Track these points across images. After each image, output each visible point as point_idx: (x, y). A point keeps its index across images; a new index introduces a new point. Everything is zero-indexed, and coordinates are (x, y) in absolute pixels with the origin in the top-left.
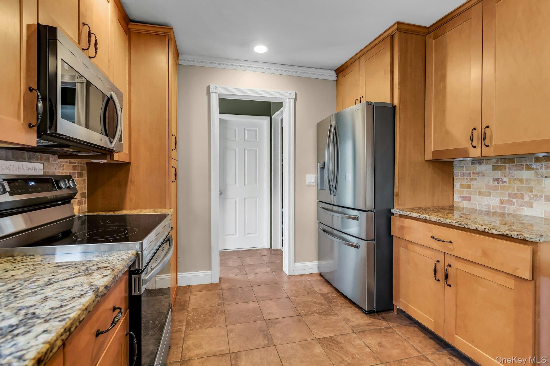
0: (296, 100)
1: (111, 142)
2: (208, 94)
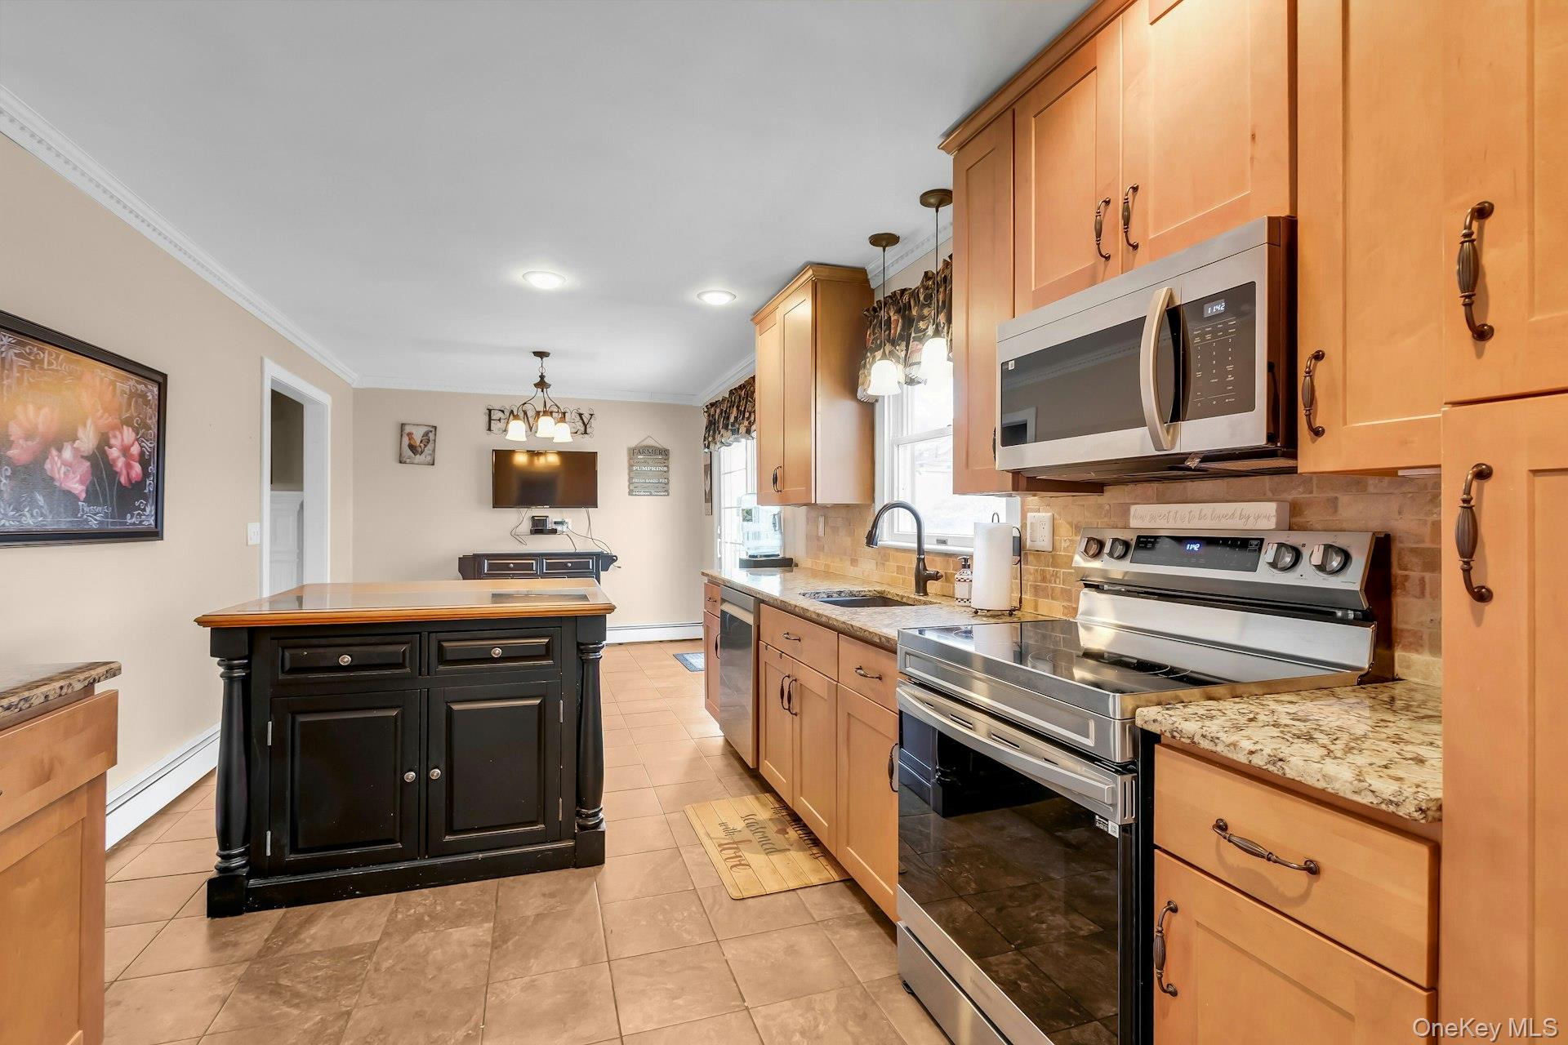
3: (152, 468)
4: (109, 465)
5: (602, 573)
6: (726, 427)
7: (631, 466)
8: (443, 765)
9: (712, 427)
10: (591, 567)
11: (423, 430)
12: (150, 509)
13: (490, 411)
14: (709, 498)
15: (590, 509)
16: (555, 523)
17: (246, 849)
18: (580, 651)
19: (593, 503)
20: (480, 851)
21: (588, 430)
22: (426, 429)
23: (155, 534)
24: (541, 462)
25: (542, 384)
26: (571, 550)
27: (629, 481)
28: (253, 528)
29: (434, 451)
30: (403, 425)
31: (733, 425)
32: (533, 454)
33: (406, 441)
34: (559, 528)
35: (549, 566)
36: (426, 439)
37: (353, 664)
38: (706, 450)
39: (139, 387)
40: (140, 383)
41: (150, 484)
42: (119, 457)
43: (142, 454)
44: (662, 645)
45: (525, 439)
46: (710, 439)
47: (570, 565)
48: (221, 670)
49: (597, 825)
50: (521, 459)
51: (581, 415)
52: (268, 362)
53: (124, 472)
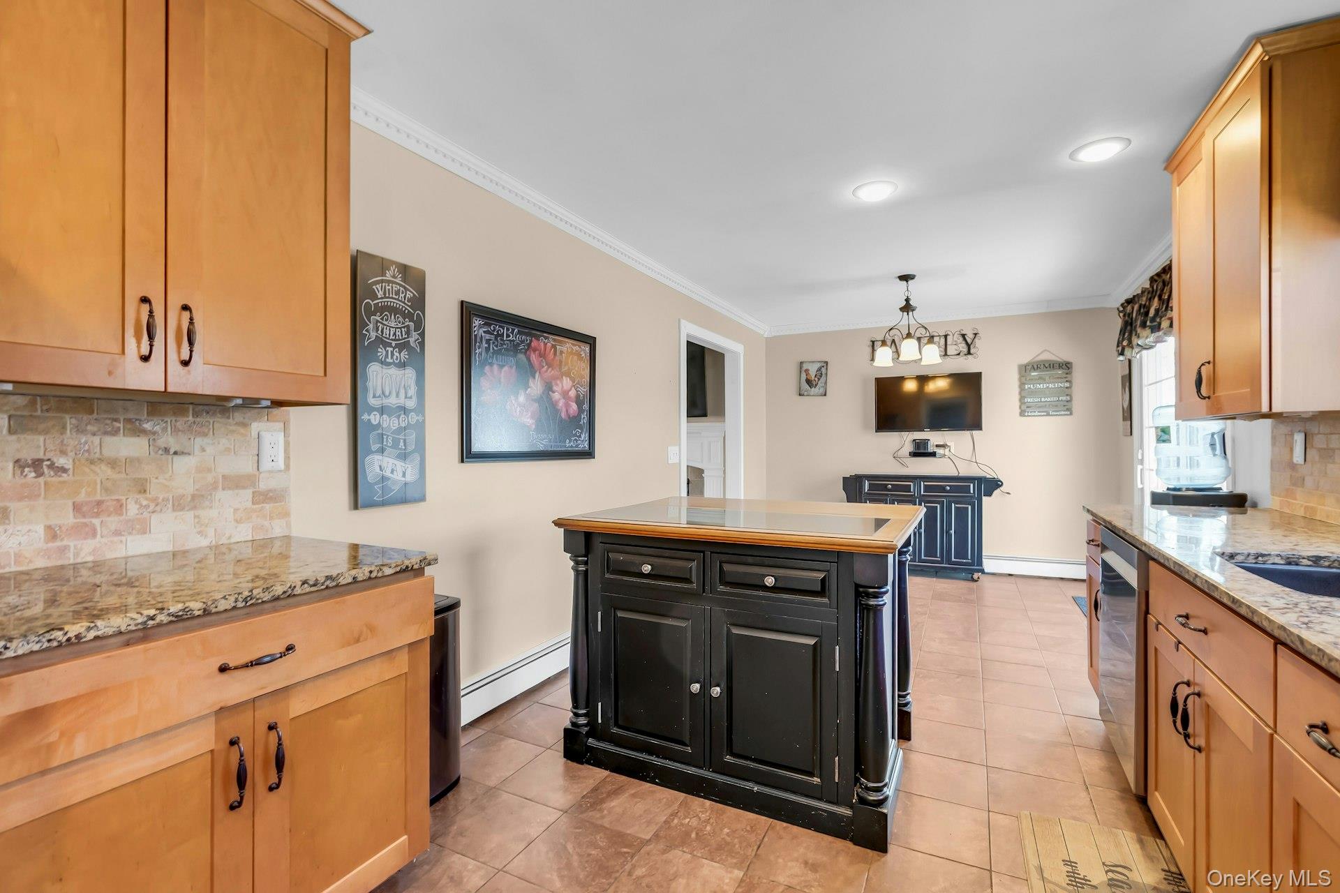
3: (586, 406)
4: (553, 405)
5: (985, 499)
6: (1144, 325)
7: (1022, 385)
8: (723, 684)
9: (1128, 330)
10: (972, 492)
11: (817, 366)
12: (585, 436)
13: (873, 342)
14: (1128, 414)
15: (974, 432)
16: (937, 446)
17: (588, 711)
18: (858, 594)
19: (977, 425)
20: (758, 783)
21: (972, 351)
22: (818, 365)
23: (588, 454)
24: (932, 387)
25: (907, 308)
26: (953, 473)
27: (1020, 400)
28: (673, 450)
29: (826, 383)
30: (801, 363)
31: (1153, 320)
32: (923, 379)
33: (804, 376)
34: (940, 451)
35: (927, 488)
36: (820, 374)
37: (653, 573)
38: (1121, 358)
39: (574, 348)
40: (575, 345)
41: (584, 418)
42: (560, 399)
43: (578, 396)
44: (1061, 584)
45: (892, 365)
46: (1125, 343)
47: (948, 488)
48: (572, 563)
49: (881, 803)
50: (910, 386)
51: (963, 336)
52: (683, 321)
53: (564, 410)
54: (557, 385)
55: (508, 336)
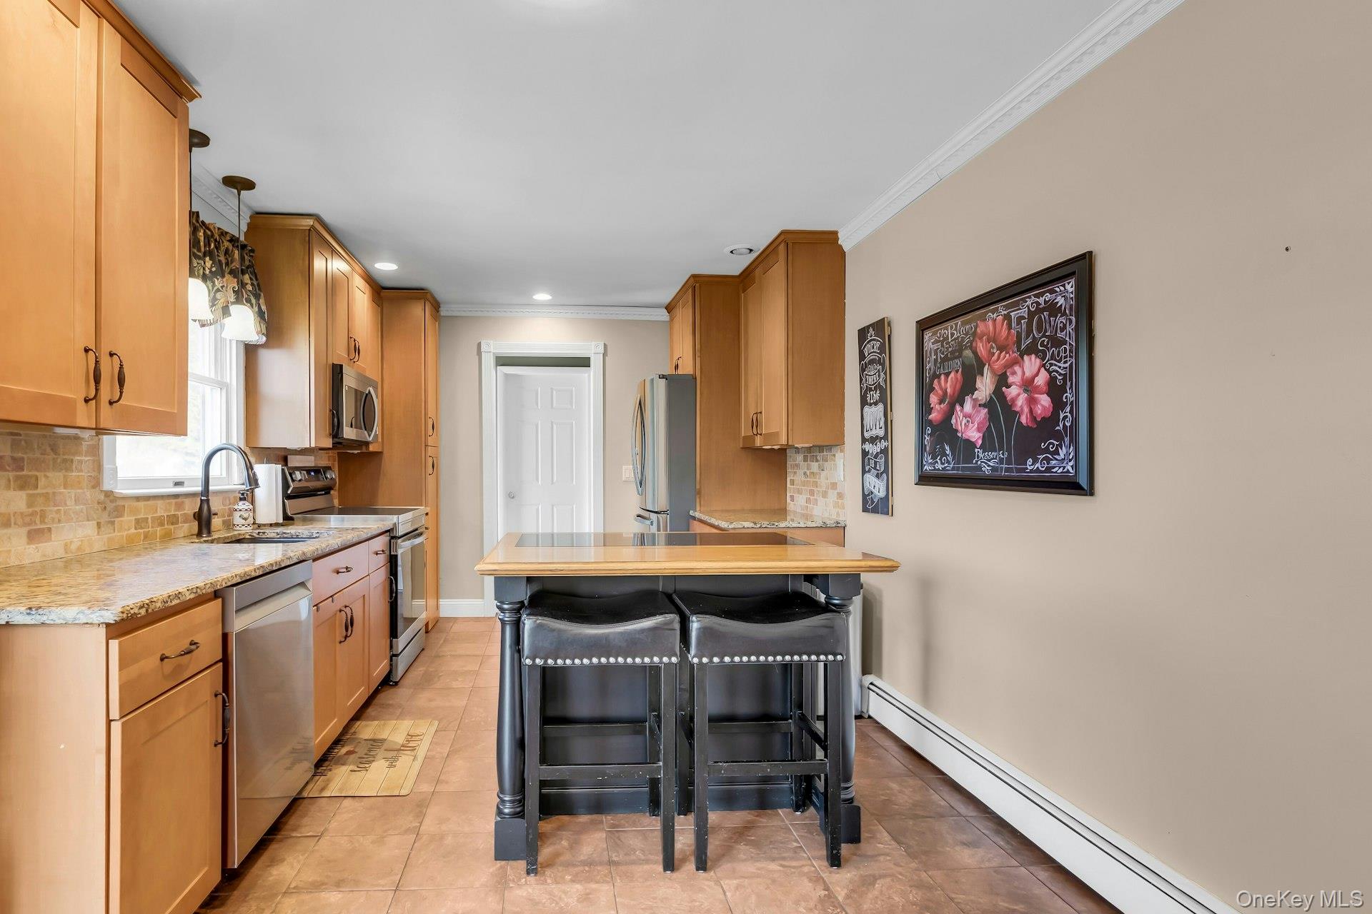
0: (605, 355)
1: (370, 436)
2: (479, 353)
3: (1068, 396)
4: (1007, 406)
12: (1067, 452)
39: (1041, 300)
41: (1066, 417)
42: (1019, 395)
43: (1052, 381)
53: (1026, 410)
54: (1014, 373)
55: (952, 335)
